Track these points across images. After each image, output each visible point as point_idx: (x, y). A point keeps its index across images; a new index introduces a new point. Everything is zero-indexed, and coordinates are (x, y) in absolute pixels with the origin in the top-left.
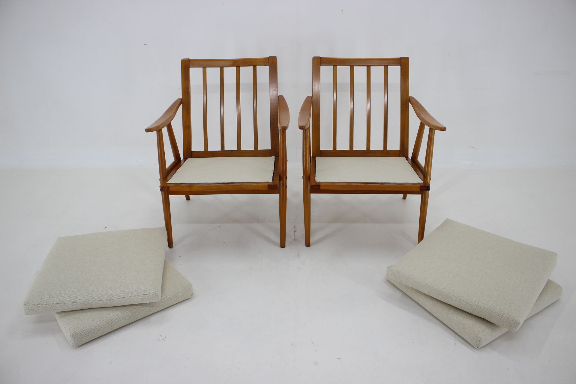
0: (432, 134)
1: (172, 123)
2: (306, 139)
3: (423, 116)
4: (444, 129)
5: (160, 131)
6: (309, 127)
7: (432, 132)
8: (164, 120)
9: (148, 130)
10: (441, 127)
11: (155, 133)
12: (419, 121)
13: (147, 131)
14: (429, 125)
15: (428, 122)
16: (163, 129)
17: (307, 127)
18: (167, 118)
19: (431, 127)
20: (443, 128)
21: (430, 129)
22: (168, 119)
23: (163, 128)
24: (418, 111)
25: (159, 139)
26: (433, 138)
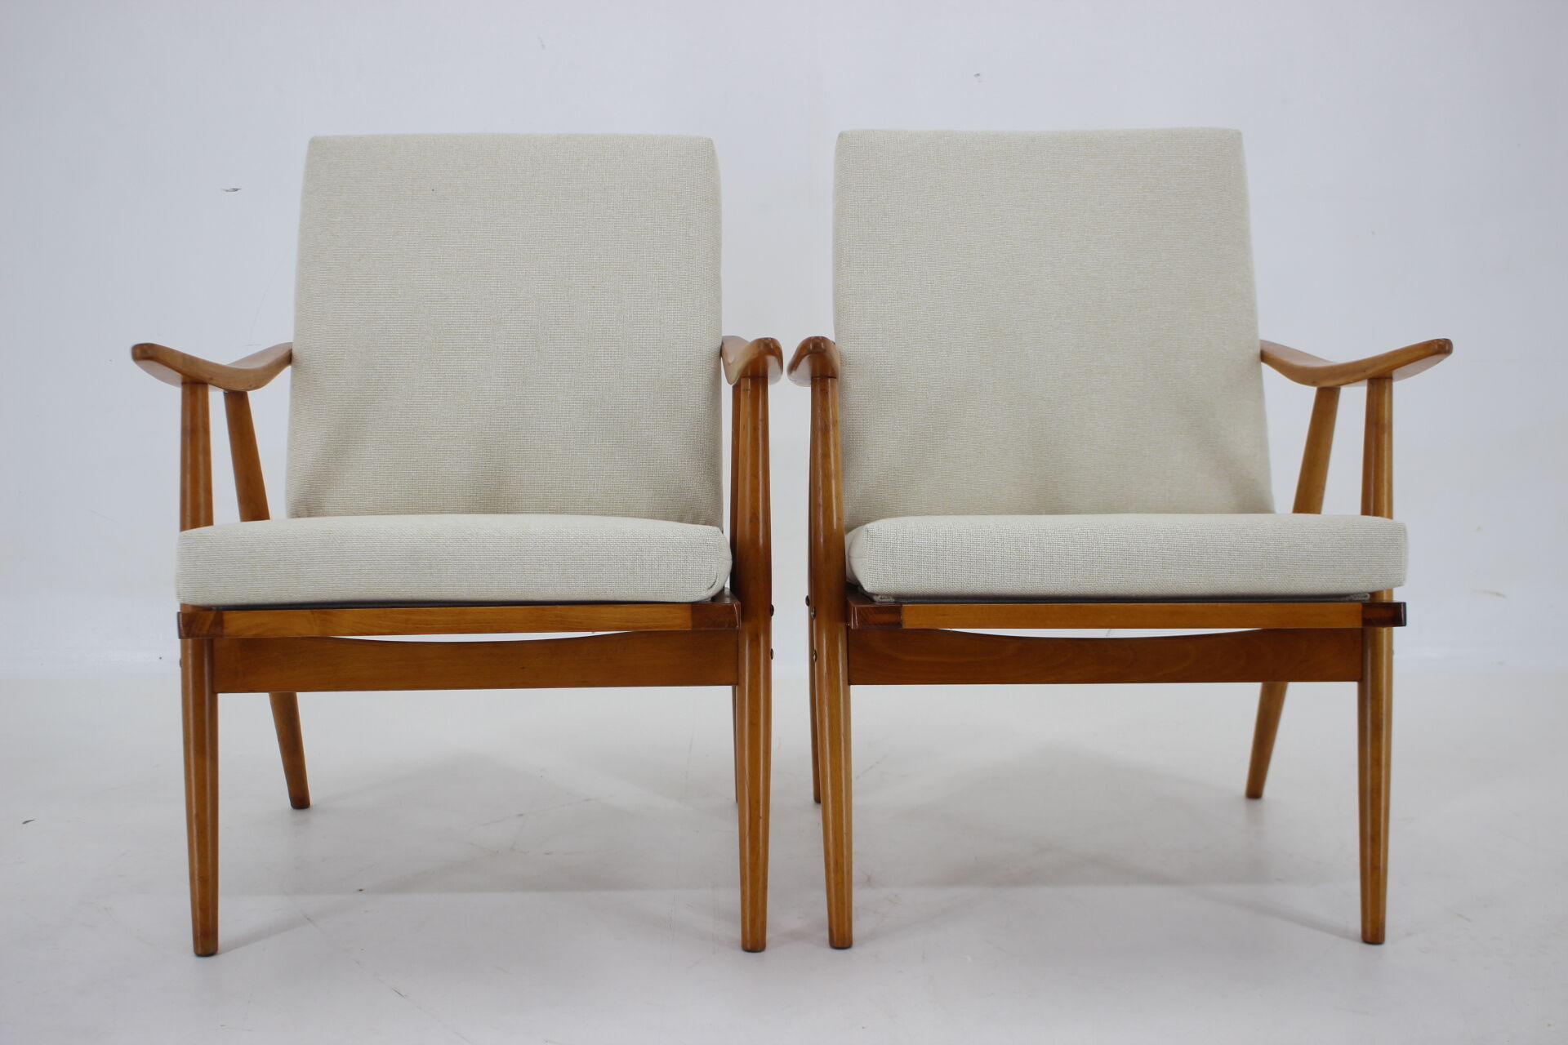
0: (1380, 404)
4: (1440, 351)
5: (199, 393)
7: (1381, 393)
12: (1310, 394)
14: (1360, 377)
15: (1355, 364)
19: (1373, 371)
20: (1439, 348)
21: (1371, 384)
23: (211, 381)
25: (189, 428)
26: (1386, 422)
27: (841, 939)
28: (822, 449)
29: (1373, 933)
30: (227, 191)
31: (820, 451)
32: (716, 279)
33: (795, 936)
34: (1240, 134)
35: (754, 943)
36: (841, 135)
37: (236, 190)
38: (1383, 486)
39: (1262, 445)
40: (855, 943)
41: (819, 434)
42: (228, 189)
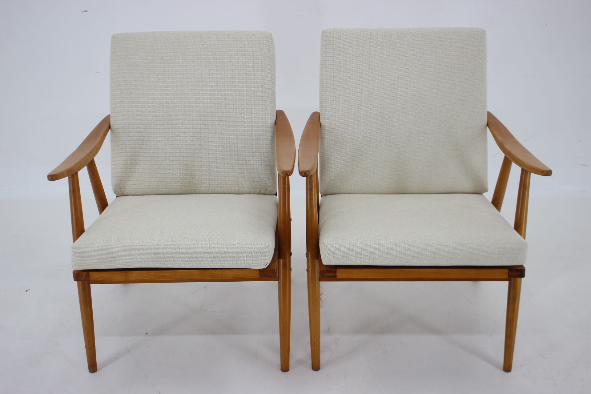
0: (525, 179)
1: (96, 159)
2: (311, 190)
3: (508, 147)
4: (548, 173)
5: (75, 176)
6: (317, 171)
7: (526, 175)
8: (82, 155)
9: (53, 177)
10: (543, 169)
11: (65, 181)
12: (502, 155)
13: (50, 178)
14: (519, 163)
15: (518, 159)
16: (79, 173)
17: (313, 172)
18: (88, 151)
19: (524, 168)
20: (547, 171)
21: (523, 170)
22: (88, 155)
23: (79, 170)
24: (500, 138)
25: (72, 190)
26: (527, 186)
27: (316, 367)
28: (310, 197)
29: (507, 368)
30: (83, 12)
31: (309, 197)
32: (274, 93)
33: (300, 362)
34: (485, 31)
35: (285, 368)
36: (323, 32)
37: (86, 11)
38: (524, 210)
39: (485, 162)
40: (321, 367)
41: (309, 191)
42: (83, 11)
